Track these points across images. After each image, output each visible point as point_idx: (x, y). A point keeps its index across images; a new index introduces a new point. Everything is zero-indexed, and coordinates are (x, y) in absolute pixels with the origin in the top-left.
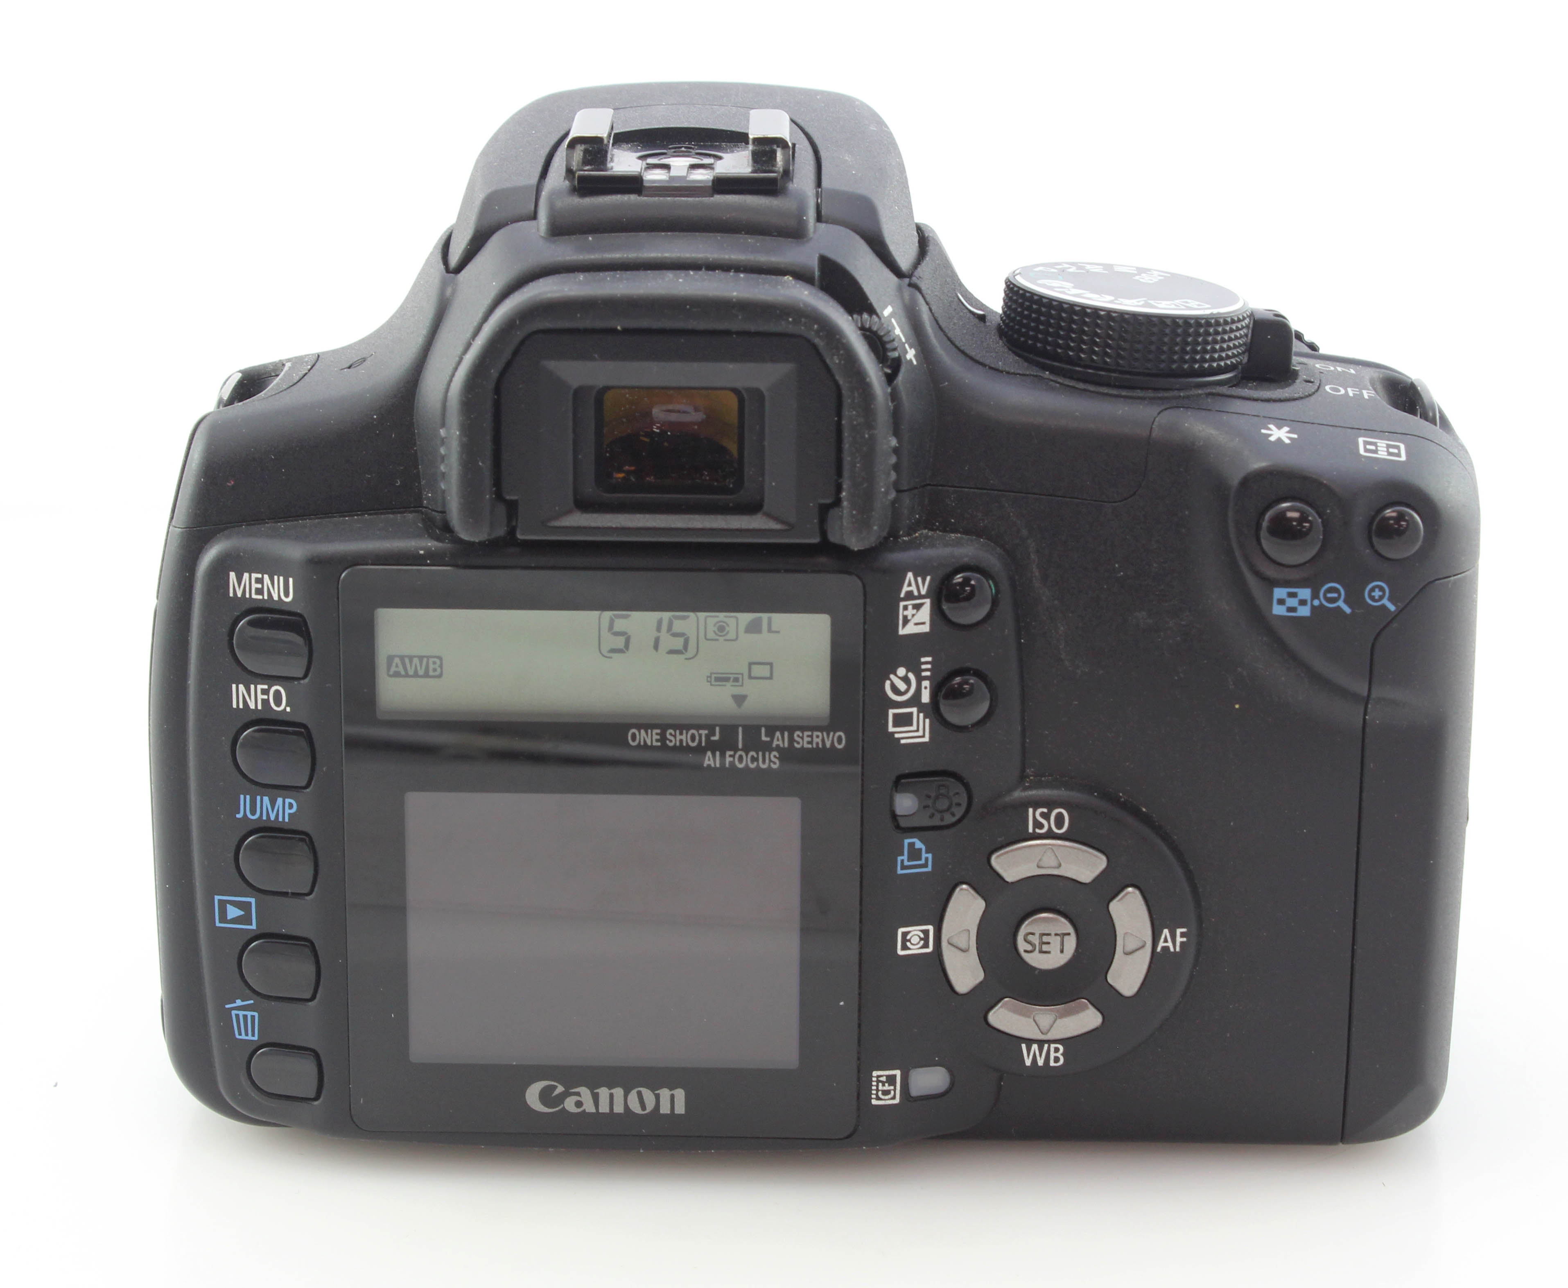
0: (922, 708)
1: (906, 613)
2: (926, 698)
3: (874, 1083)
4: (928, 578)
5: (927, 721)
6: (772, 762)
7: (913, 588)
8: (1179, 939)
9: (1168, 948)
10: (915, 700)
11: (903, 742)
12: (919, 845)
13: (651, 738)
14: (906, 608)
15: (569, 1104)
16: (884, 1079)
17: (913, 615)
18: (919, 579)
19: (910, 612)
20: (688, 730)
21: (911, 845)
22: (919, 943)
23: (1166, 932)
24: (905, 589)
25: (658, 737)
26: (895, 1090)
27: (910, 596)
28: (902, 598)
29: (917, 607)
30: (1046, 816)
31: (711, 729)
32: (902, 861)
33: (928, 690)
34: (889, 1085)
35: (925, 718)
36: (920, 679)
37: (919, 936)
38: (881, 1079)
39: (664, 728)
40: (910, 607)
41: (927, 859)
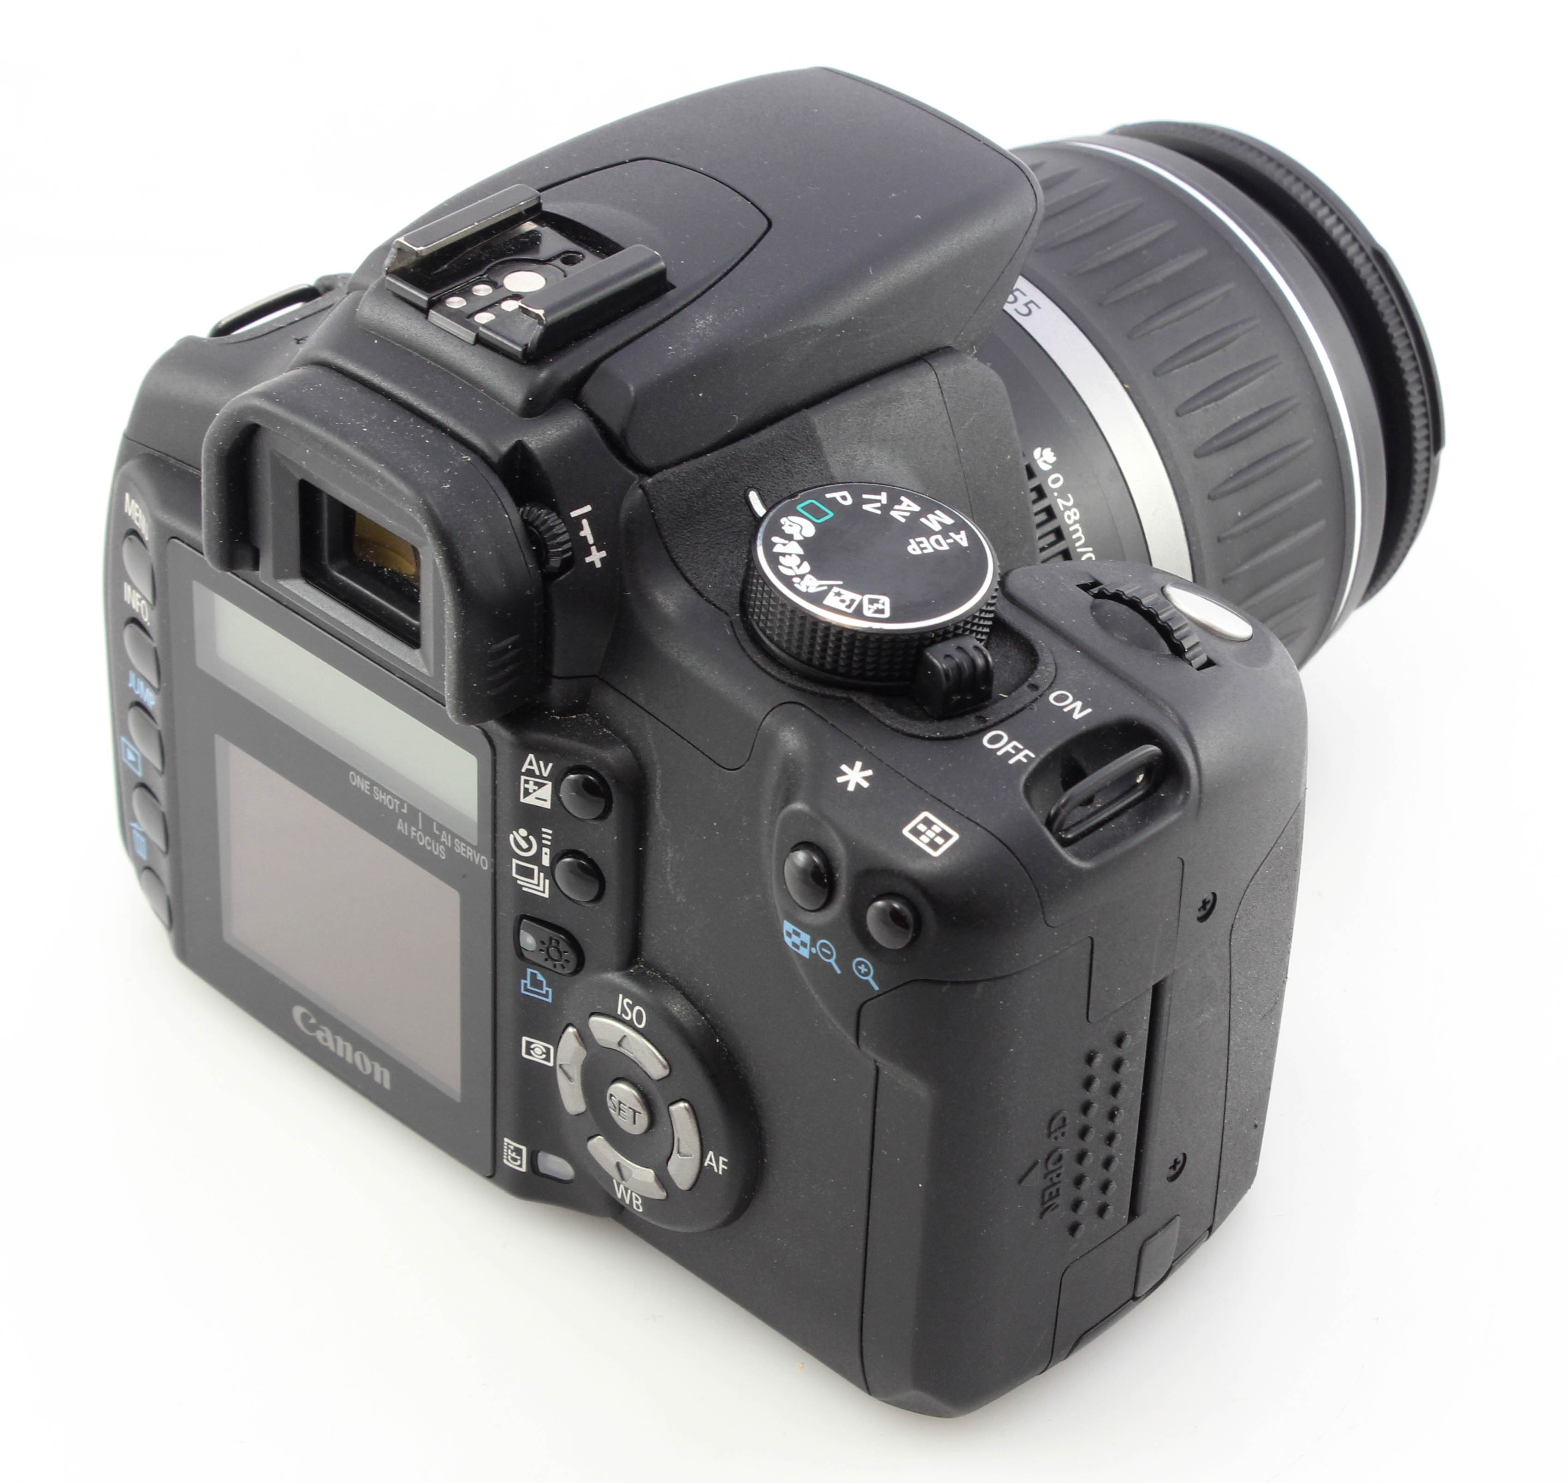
0: (542, 868)
1: (526, 786)
2: (546, 861)
3: (505, 1150)
4: (551, 765)
5: (547, 881)
6: (439, 851)
7: (535, 767)
8: (721, 1166)
9: (712, 1167)
10: (536, 859)
11: (524, 889)
12: (540, 977)
13: (364, 786)
14: (527, 782)
15: (319, 1035)
16: (512, 1147)
17: (535, 791)
18: (541, 763)
19: (531, 787)
20: (387, 794)
21: (533, 975)
22: (541, 1055)
23: (711, 1153)
24: (526, 766)
25: (368, 788)
26: (521, 1160)
27: (530, 773)
28: (523, 773)
29: (540, 785)
30: (631, 1008)
31: (402, 802)
32: (526, 985)
33: (548, 856)
34: (517, 1155)
35: (545, 878)
36: (541, 846)
37: (542, 1050)
38: (510, 1146)
39: (373, 784)
40: (531, 783)
41: (547, 991)
